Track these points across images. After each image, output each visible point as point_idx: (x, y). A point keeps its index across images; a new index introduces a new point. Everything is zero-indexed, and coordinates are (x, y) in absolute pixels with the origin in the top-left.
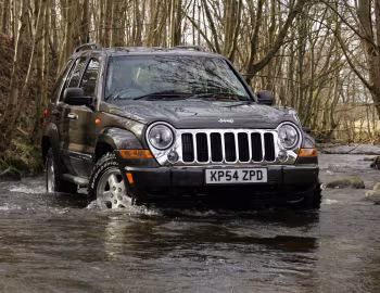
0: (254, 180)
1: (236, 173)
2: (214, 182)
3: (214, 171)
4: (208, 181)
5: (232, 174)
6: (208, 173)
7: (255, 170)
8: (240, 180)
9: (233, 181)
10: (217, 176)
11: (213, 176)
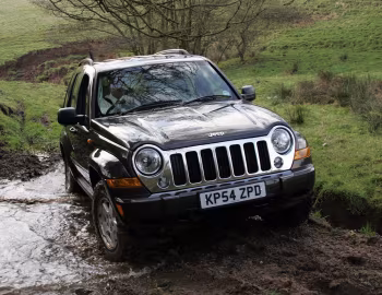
0: (253, 196)
1: (233, 192)
2: (210, 205)
3: (208, 194)
4: (204, 205)
5: (228, 194)
6: (203, 197)
7: (253, 185)
8: (238, 199)
9: (231, 201)
10: (212, 199)
11: (208, 200)
